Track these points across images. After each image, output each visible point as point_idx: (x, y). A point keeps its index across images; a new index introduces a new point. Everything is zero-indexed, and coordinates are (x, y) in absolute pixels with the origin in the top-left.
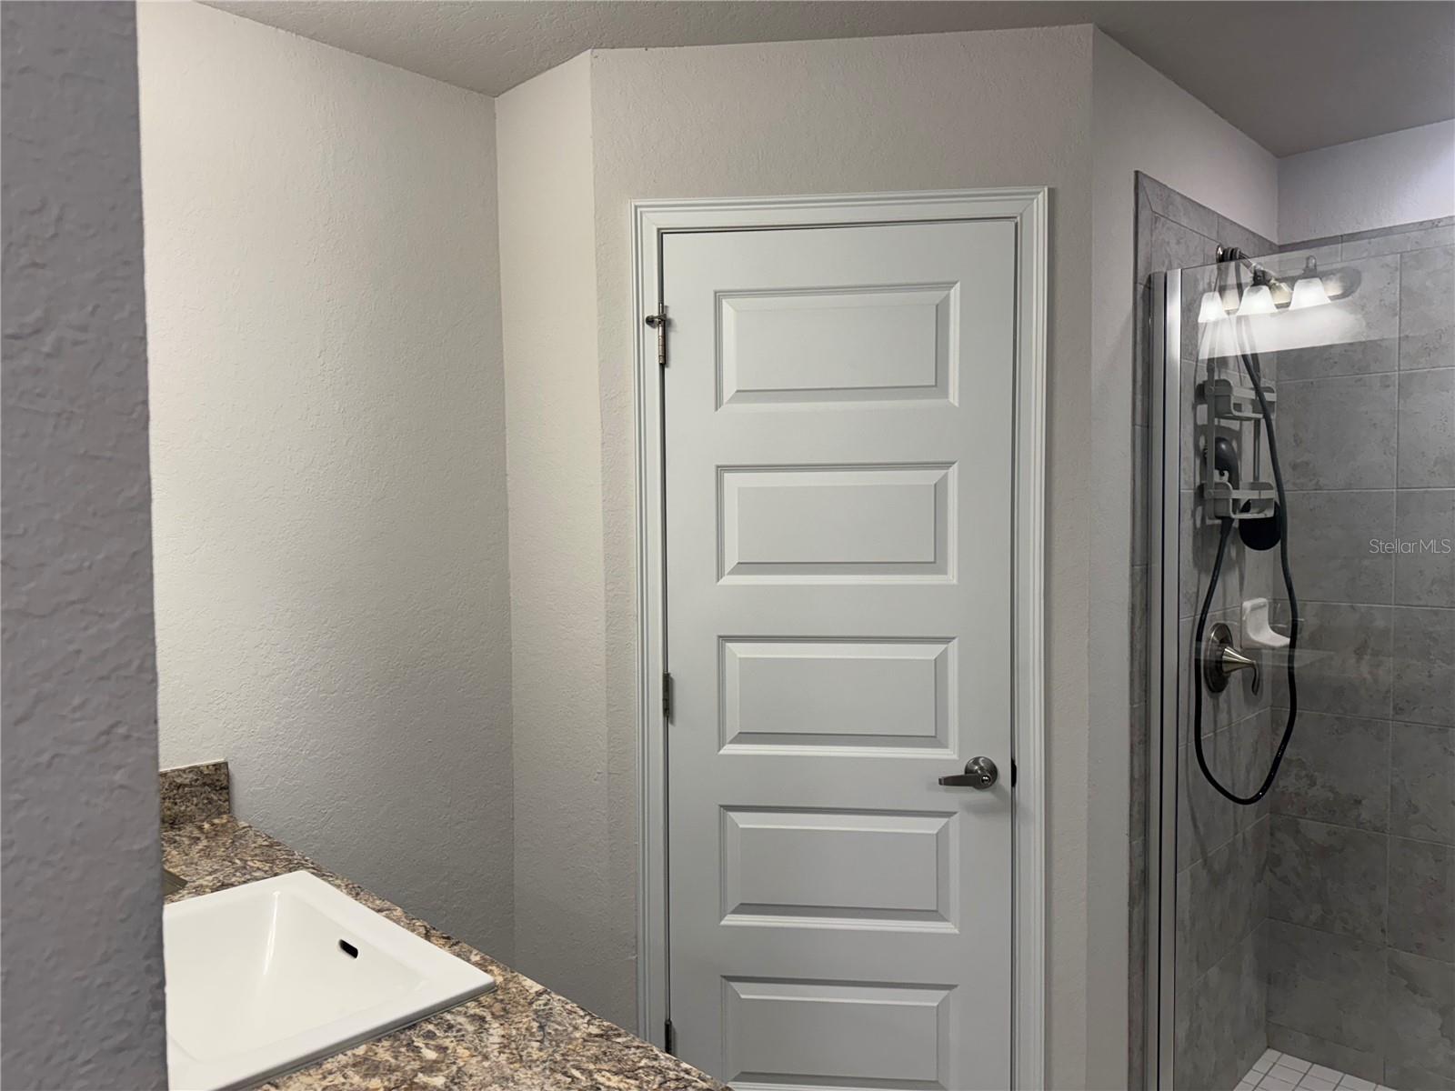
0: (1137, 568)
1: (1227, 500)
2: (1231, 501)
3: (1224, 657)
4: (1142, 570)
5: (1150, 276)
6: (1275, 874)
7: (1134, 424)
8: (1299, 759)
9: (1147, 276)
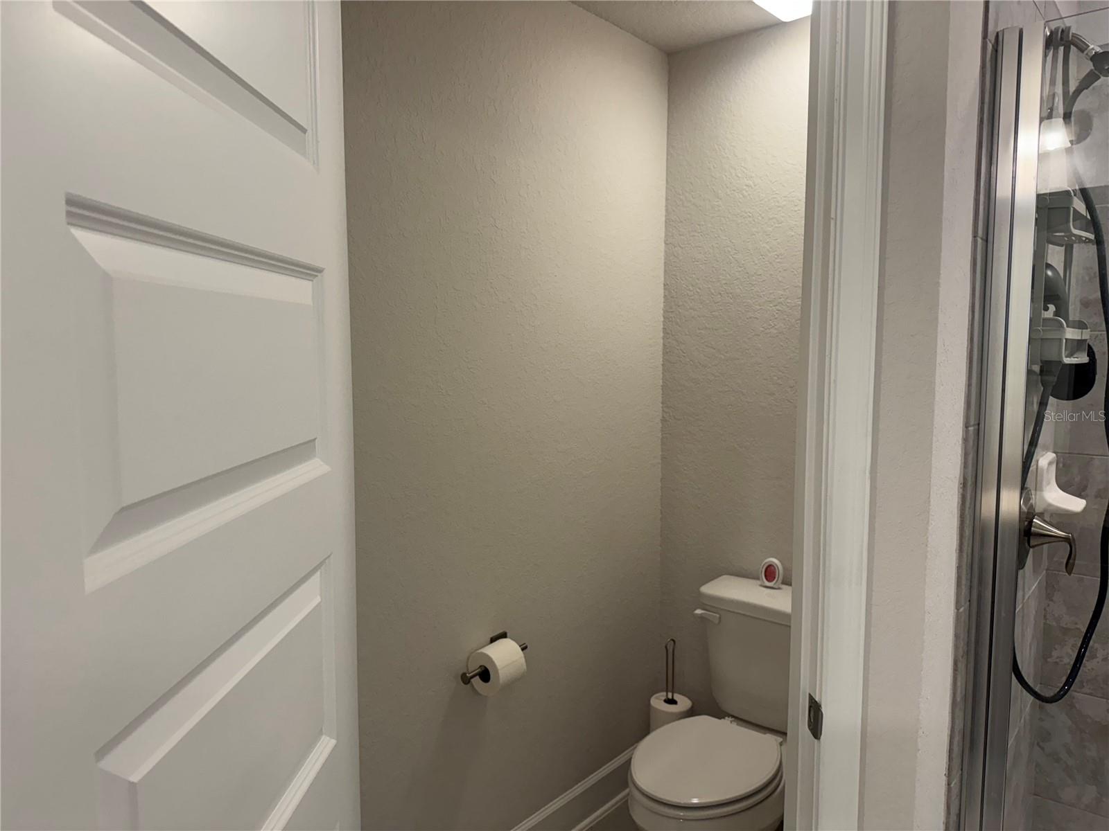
0: (971, 429)
1: (1061, 340)
2: (1064, 341)
3: (1032, 529)
4: (974, 430)
5: (998, 33)
6: (1043, 749)
7: (975, 236)
8: (1077, 629)
9: (995, 34)
